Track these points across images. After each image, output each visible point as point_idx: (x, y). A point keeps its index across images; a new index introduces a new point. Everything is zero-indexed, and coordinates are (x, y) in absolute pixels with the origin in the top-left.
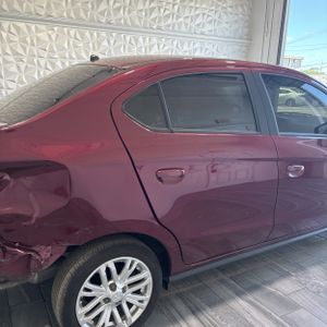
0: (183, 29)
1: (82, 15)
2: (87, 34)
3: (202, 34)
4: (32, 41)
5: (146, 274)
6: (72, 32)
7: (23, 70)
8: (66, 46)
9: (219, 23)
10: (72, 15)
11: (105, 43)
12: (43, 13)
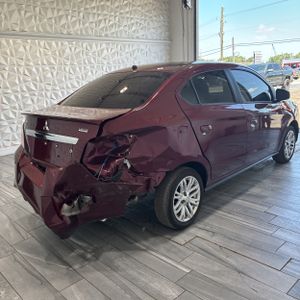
0: (124, 35)
1: (48, 29)
2: (54, 44)
3: (138, 38)
4: (11, 52)
5: (197, 186)
6: (42, 43)
7: (6, 77)
8: (38, 55)
9: (149, 29)
10: (41, 29)
11: (68, 50)
12: (17, 29)
